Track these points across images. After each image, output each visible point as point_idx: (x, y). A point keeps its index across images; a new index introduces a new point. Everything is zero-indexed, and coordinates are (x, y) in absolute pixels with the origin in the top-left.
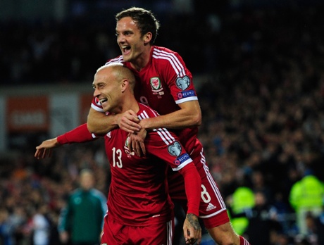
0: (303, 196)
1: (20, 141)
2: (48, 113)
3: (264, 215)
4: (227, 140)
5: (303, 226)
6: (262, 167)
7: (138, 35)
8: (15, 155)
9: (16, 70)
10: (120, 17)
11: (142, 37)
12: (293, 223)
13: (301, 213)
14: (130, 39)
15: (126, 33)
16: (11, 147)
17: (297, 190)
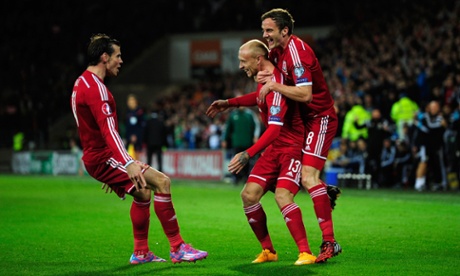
0: (401, 112)
1: (200, 72)
2: (220, 53)
3: (379, 126)
4: (348, 72)
5: (401, 134)
6: (372, 92)
7: (277, 31)
8: (196, 82)
9: (197, 22)
10: (265, 18)
11: (280, 32)
12: (394, 132)
13: (400, 124)
14: (271, 34)
15: (268, 30)
16: (194, 76)
17: (396, 108)
